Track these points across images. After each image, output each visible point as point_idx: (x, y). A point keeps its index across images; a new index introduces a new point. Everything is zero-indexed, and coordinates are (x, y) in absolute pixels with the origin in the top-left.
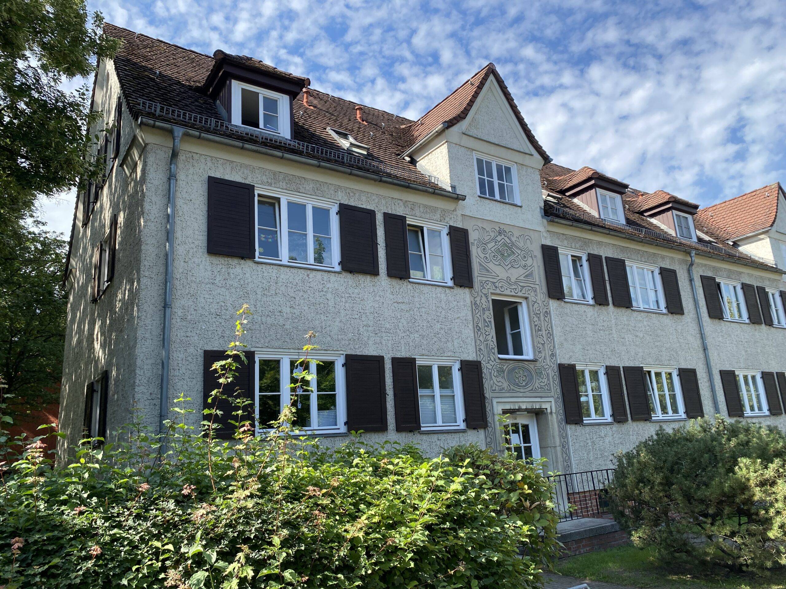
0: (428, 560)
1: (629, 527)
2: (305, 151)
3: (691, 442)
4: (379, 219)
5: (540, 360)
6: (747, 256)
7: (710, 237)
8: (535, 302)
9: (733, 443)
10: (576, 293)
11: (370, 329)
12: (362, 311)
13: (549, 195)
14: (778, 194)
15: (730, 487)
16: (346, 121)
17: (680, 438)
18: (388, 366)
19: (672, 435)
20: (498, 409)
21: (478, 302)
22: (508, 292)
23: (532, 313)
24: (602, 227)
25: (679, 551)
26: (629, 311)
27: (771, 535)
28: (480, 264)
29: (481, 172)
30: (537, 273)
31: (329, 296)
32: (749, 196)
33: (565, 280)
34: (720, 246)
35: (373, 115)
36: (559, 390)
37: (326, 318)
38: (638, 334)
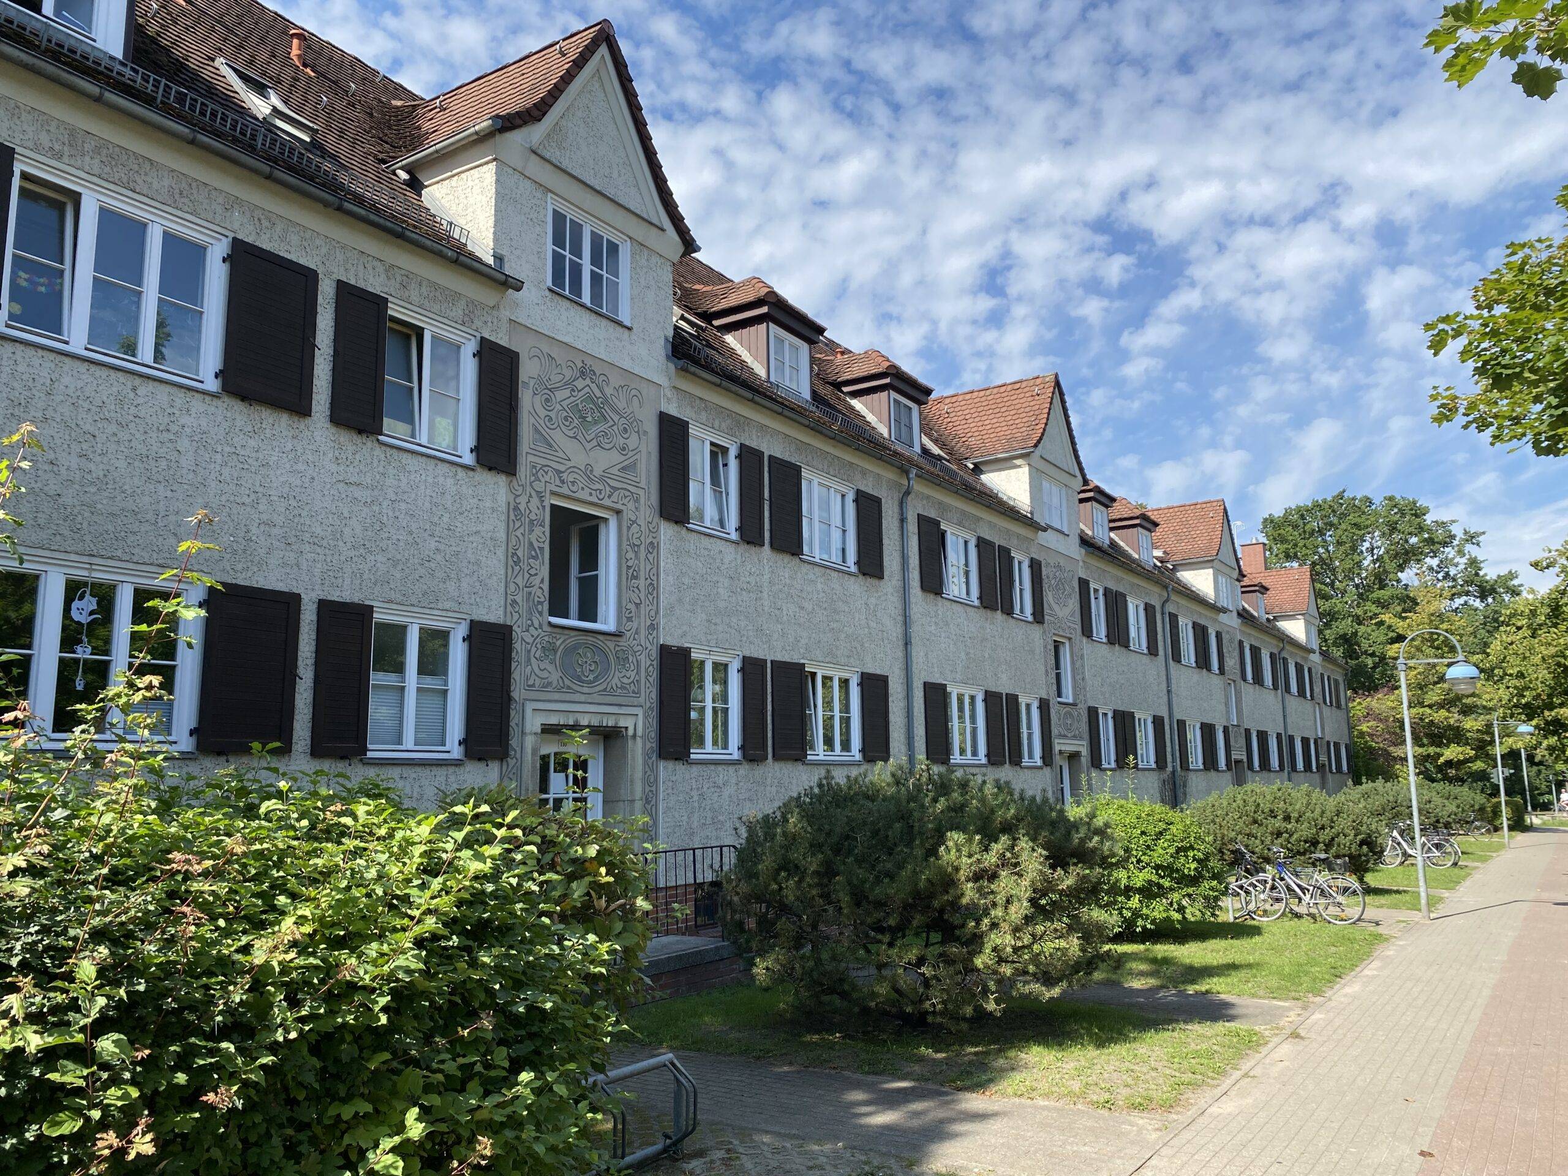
0: (413, 1009)
1: (750, 950)
2: (159, 98)
3: (873, 801)
4: (326, 292)
5: (628, 634)
6: (991, 491)
7: (941, 449)
8: (634, 522)
9: (940, 806)
10: (710, 512)
11: (275, 531)
12: (261, 489)
13: (682, 318)
14: (1053, 393)
15: (928, 880)
16: (263, 56)
17: (857, 794)
18: (308, 617)
19: (845, 788)
20: (534, 722)
21: (522, 507)
22: (583, 495)
23: (625, 543)
24: (771, 398)
25: (832, 991)
26: (795, 561)
27: (979, 962)
28: (536, 430)
29: (559, 240)
30: (643, 467)
31: (184, 444)
32: (1009, 388)
33: (693, 486)
34: (954, 467)
35: (331, 59)
36: (654, 695)
37: (169, 494)
38: (806, 605)
